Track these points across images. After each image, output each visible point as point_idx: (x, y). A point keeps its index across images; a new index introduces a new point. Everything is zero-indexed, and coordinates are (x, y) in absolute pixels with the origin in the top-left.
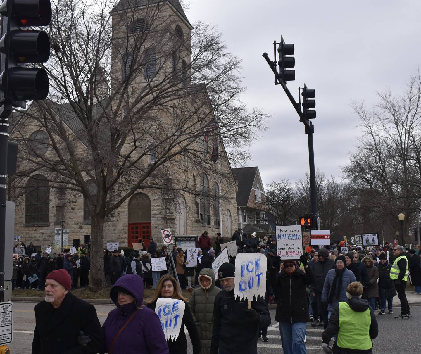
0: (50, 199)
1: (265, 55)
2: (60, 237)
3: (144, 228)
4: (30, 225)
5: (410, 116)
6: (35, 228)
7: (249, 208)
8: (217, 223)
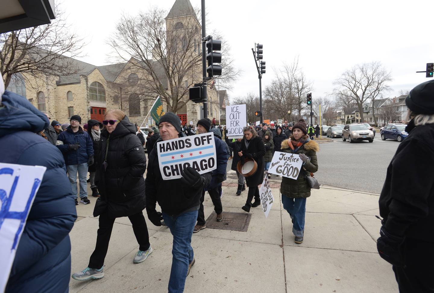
0: (141, 104)
1: (252, 49)
2: (150, 121)
3: (184, 116)
4: (132, 115)
5: (293, 70)
6: (134, 117)
7: (223, 108)
8: (212, 114)
